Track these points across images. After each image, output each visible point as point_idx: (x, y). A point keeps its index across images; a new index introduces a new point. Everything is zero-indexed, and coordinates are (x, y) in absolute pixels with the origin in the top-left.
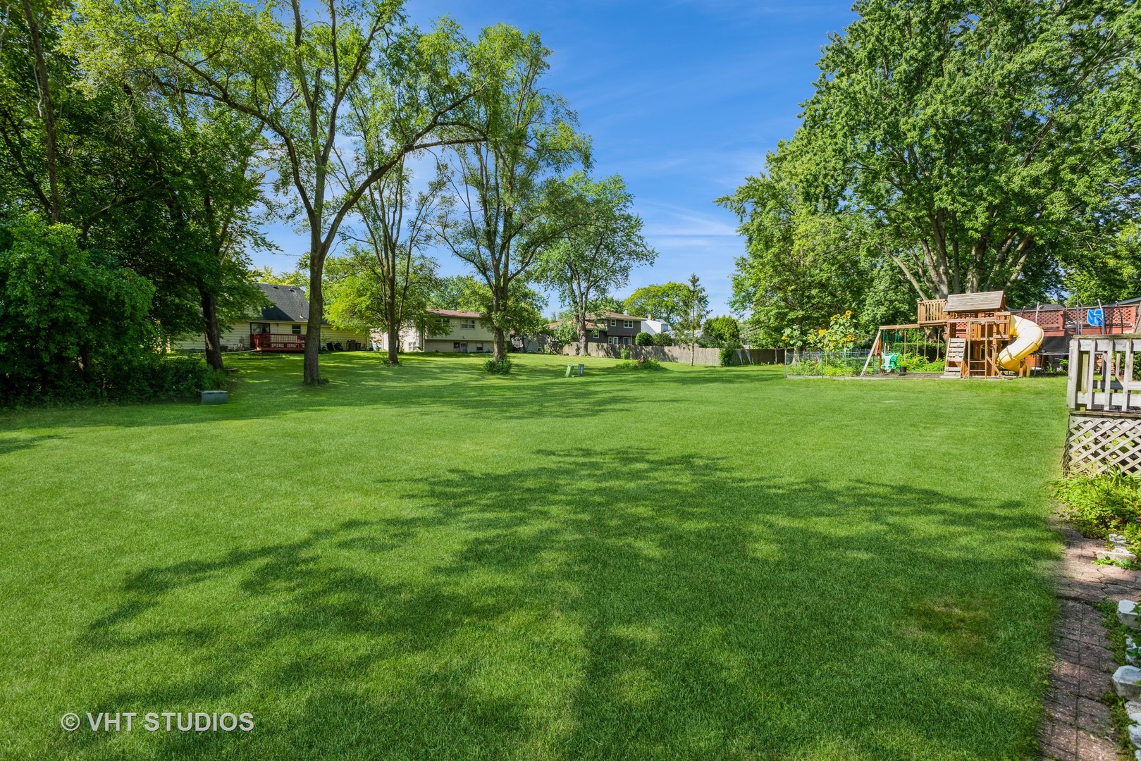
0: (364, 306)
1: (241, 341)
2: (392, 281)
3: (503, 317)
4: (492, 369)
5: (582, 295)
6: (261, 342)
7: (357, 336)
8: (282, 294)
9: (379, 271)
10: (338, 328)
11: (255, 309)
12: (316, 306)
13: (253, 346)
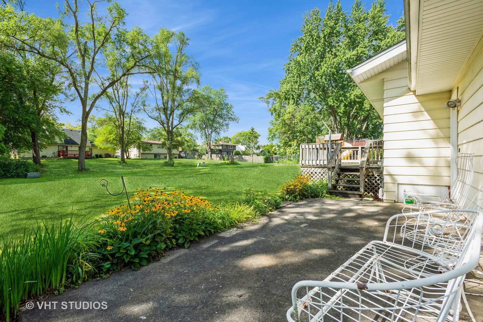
0: (112, 138)
1: (54, 153)
2: (123, 128)
3: (171, 143)
4: (166, 164)
5: (209, 135)
6: (63, 154)
7: (109, 151)
8: (74, 133)
9: (117, 124)
10: (100, 148)
11: (60, 139)
12: (84, 138)
13: (59, 155)
